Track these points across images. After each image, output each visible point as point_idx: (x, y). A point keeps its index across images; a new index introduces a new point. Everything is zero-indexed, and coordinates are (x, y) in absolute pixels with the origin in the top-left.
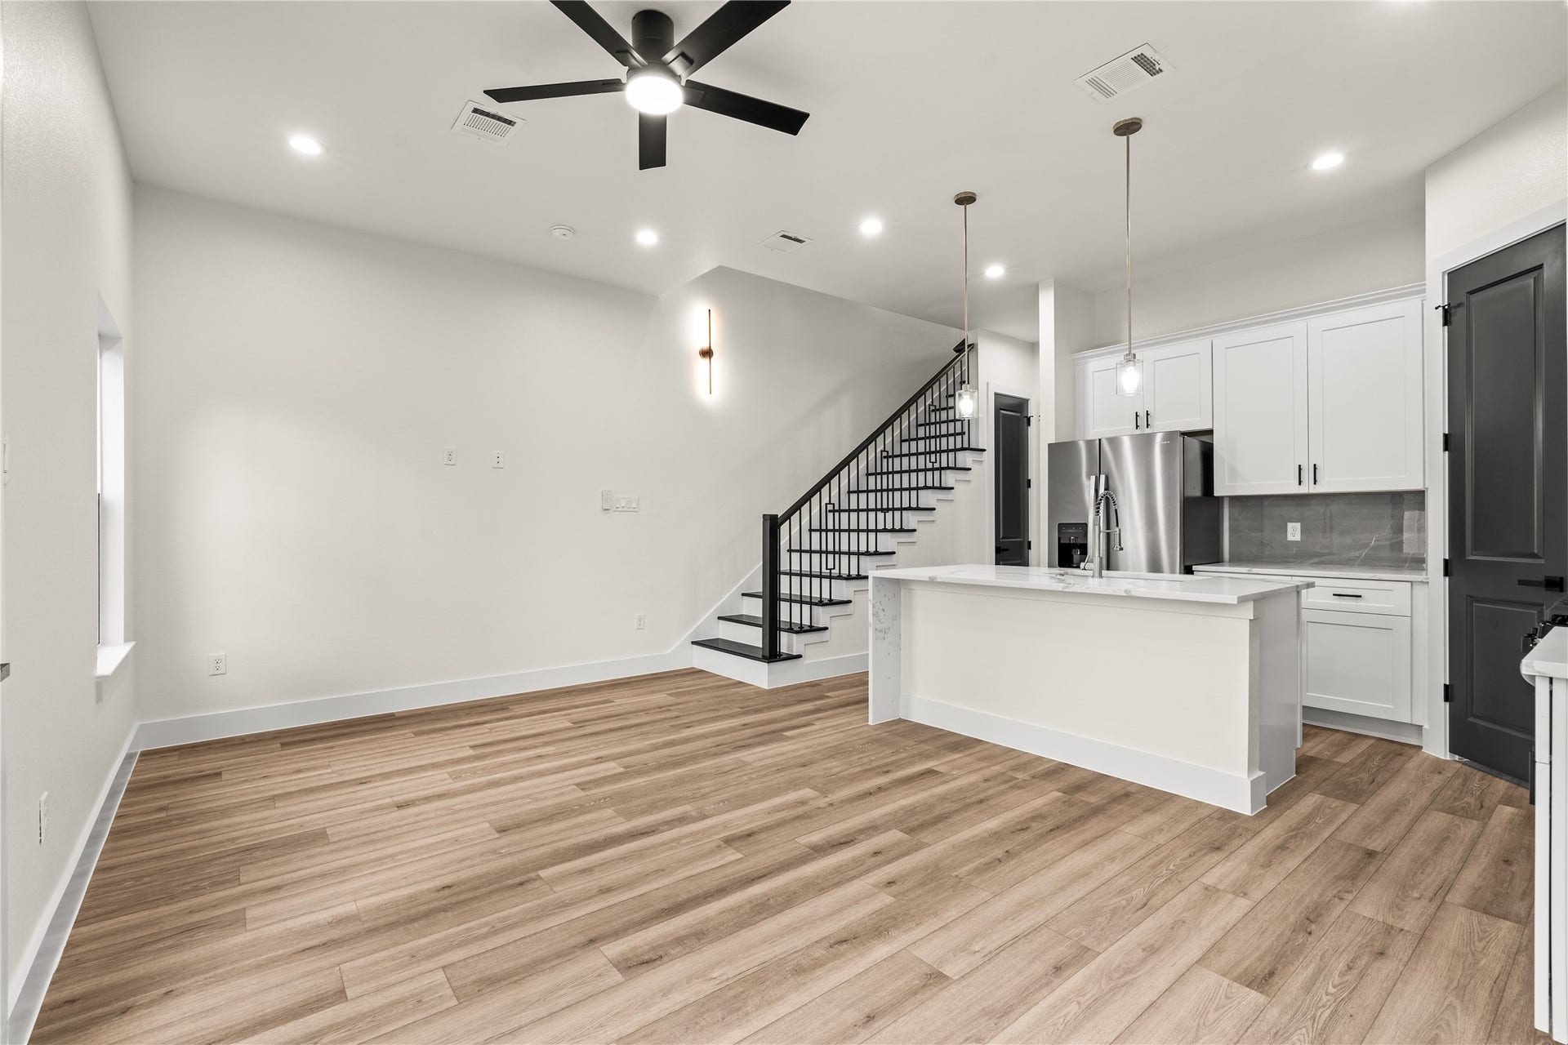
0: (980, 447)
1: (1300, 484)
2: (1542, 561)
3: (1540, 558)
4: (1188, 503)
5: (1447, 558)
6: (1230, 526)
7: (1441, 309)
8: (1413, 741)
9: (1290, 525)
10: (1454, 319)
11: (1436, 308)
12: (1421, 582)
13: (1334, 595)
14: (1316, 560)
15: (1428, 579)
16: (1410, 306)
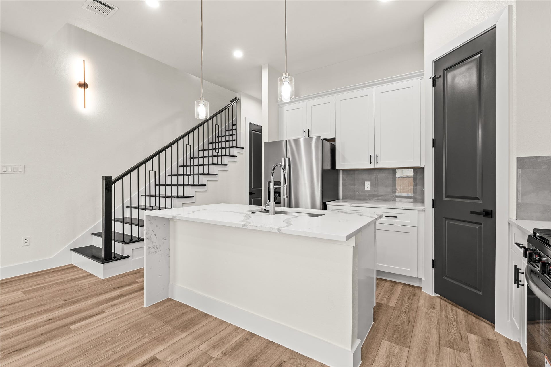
0: (242, 146)
1: (371, 164)
2: (481, 202)
3: (480, 200)
4: (324, 173)
5: (434, 199)
6: (342, 183)
7: (432, 78)
8: (417, 284)
9: (366, 183)
10: (437, 83)
11: (430, 78)
12: (422, 210)
13: (386, 216)
14: (376, 198)
15: (425, 209)
16: (415, 82)
